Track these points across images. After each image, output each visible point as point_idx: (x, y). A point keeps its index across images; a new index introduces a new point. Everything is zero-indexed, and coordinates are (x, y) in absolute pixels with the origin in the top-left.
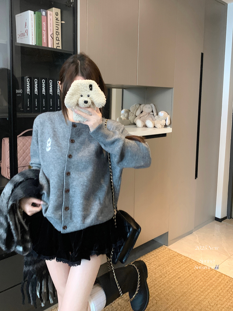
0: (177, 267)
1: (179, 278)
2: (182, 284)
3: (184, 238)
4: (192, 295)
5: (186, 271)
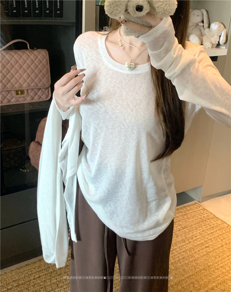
0: (209, 233)
1: (206, 247)
2: (208, 255)
4: (217, 271)
5: (218, 240)
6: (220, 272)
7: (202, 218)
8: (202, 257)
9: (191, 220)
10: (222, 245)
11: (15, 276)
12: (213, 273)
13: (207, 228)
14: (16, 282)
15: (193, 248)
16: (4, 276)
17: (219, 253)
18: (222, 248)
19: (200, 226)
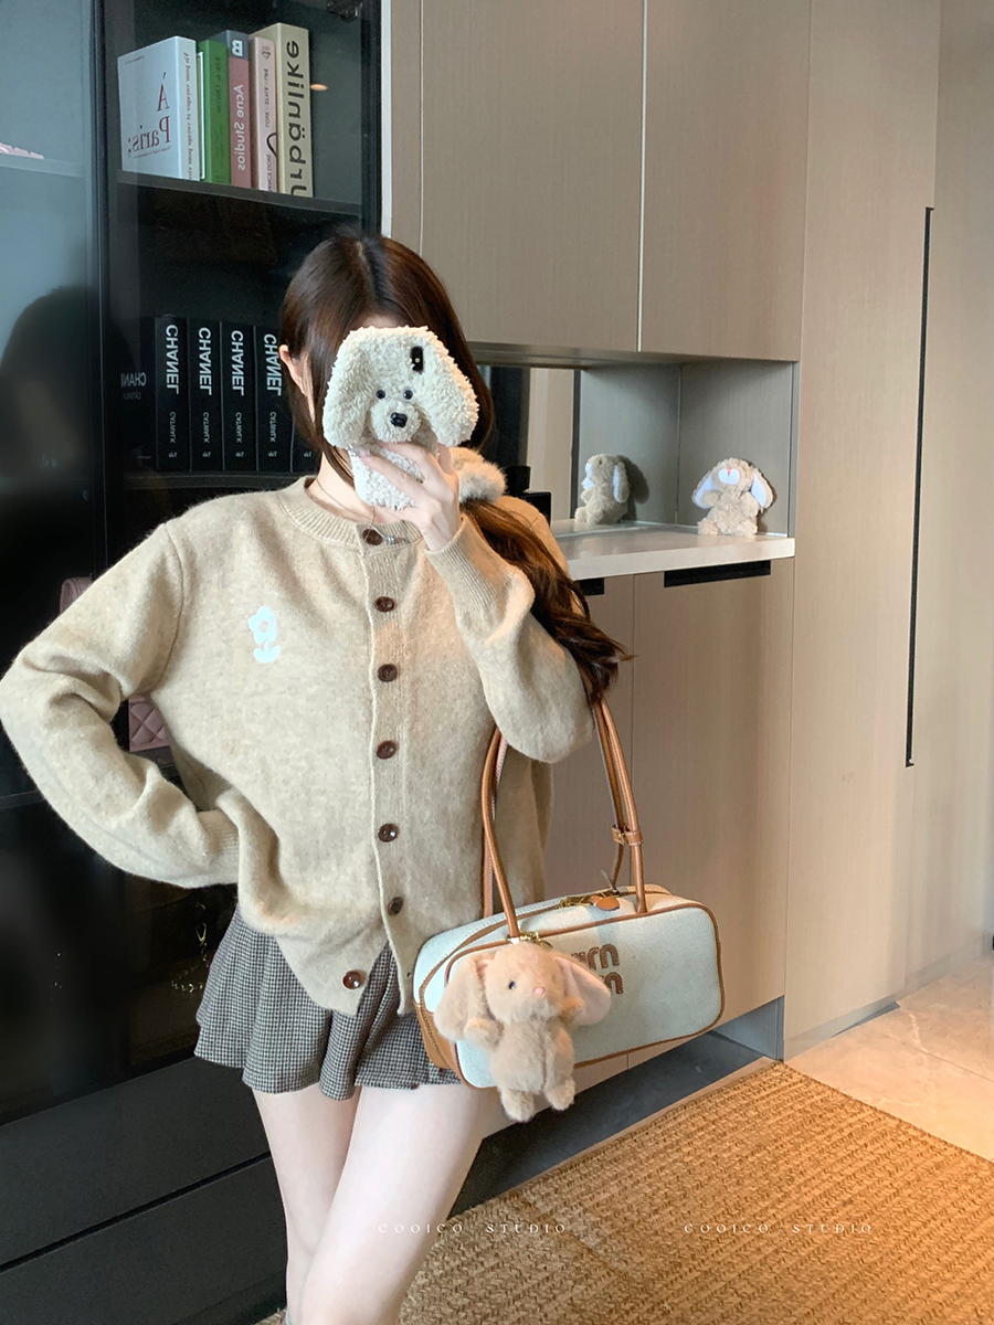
0: (841, 1154)
1: (845, 1204)
4: (900, 1280)
5: (877, 1174)
8: (839, 1238)
9: (772, 1121)
10: (894, 1190)
15: (801, 1212)
17: (893, 1216)
19: (807, 1135)
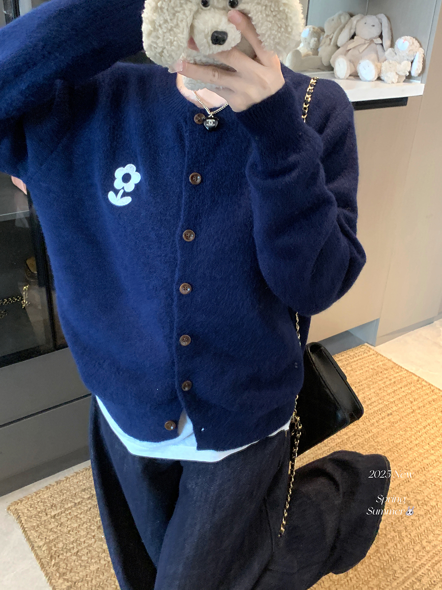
0: (389, 391)
1: (388, 415)
2: (393, 428)
3: (411, 332)
4: (410, 452)
5: (405, 402)
6: (415, 454)
7: (375, 368)
8: (384, 431)
9: (358, 373)
10: (412, 410)
11: (84, 482)
12: (405, 456)
13: (386, 384)
14: (87, 491)
15: (367, 417)
16: (66, 483)
17: (410, 422)
18: (413, 414)
19: (374, 380)
